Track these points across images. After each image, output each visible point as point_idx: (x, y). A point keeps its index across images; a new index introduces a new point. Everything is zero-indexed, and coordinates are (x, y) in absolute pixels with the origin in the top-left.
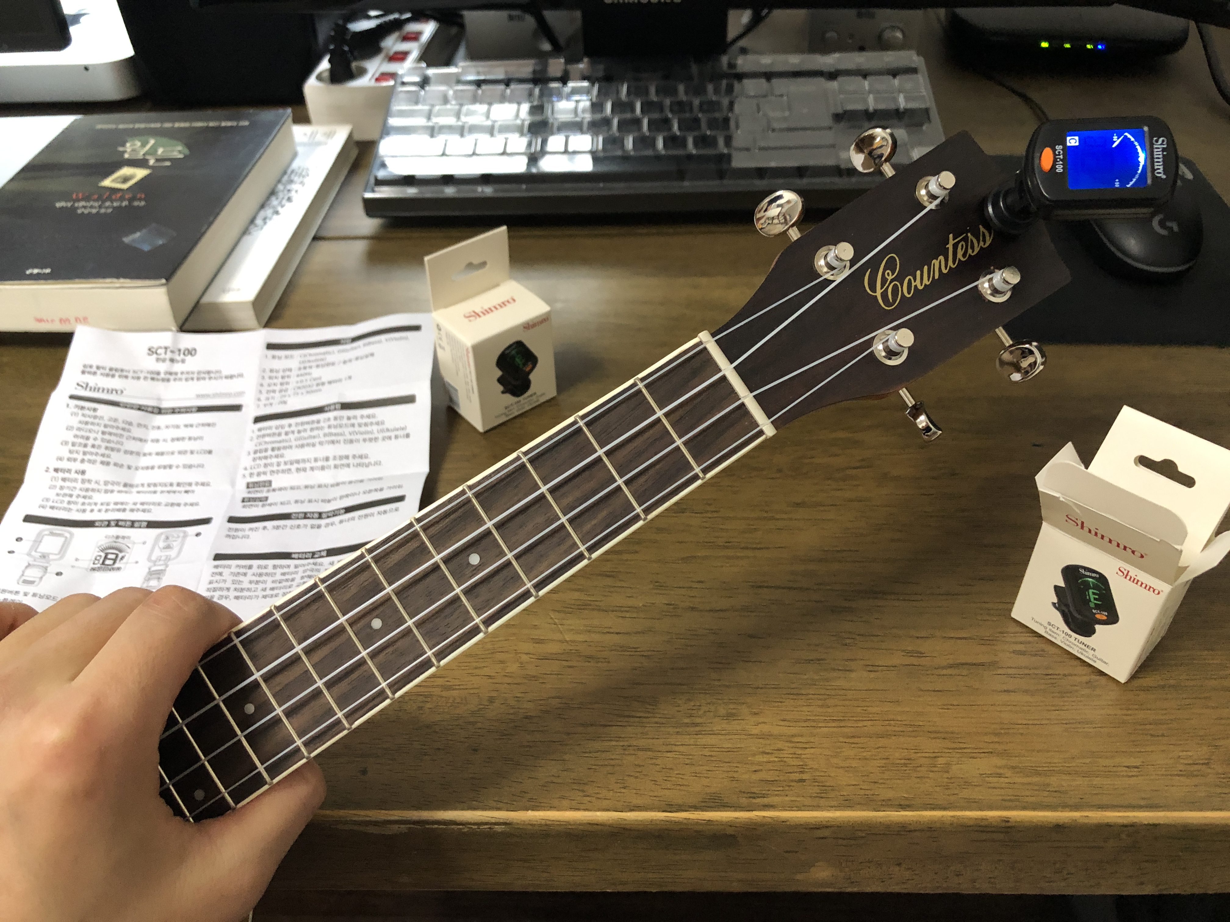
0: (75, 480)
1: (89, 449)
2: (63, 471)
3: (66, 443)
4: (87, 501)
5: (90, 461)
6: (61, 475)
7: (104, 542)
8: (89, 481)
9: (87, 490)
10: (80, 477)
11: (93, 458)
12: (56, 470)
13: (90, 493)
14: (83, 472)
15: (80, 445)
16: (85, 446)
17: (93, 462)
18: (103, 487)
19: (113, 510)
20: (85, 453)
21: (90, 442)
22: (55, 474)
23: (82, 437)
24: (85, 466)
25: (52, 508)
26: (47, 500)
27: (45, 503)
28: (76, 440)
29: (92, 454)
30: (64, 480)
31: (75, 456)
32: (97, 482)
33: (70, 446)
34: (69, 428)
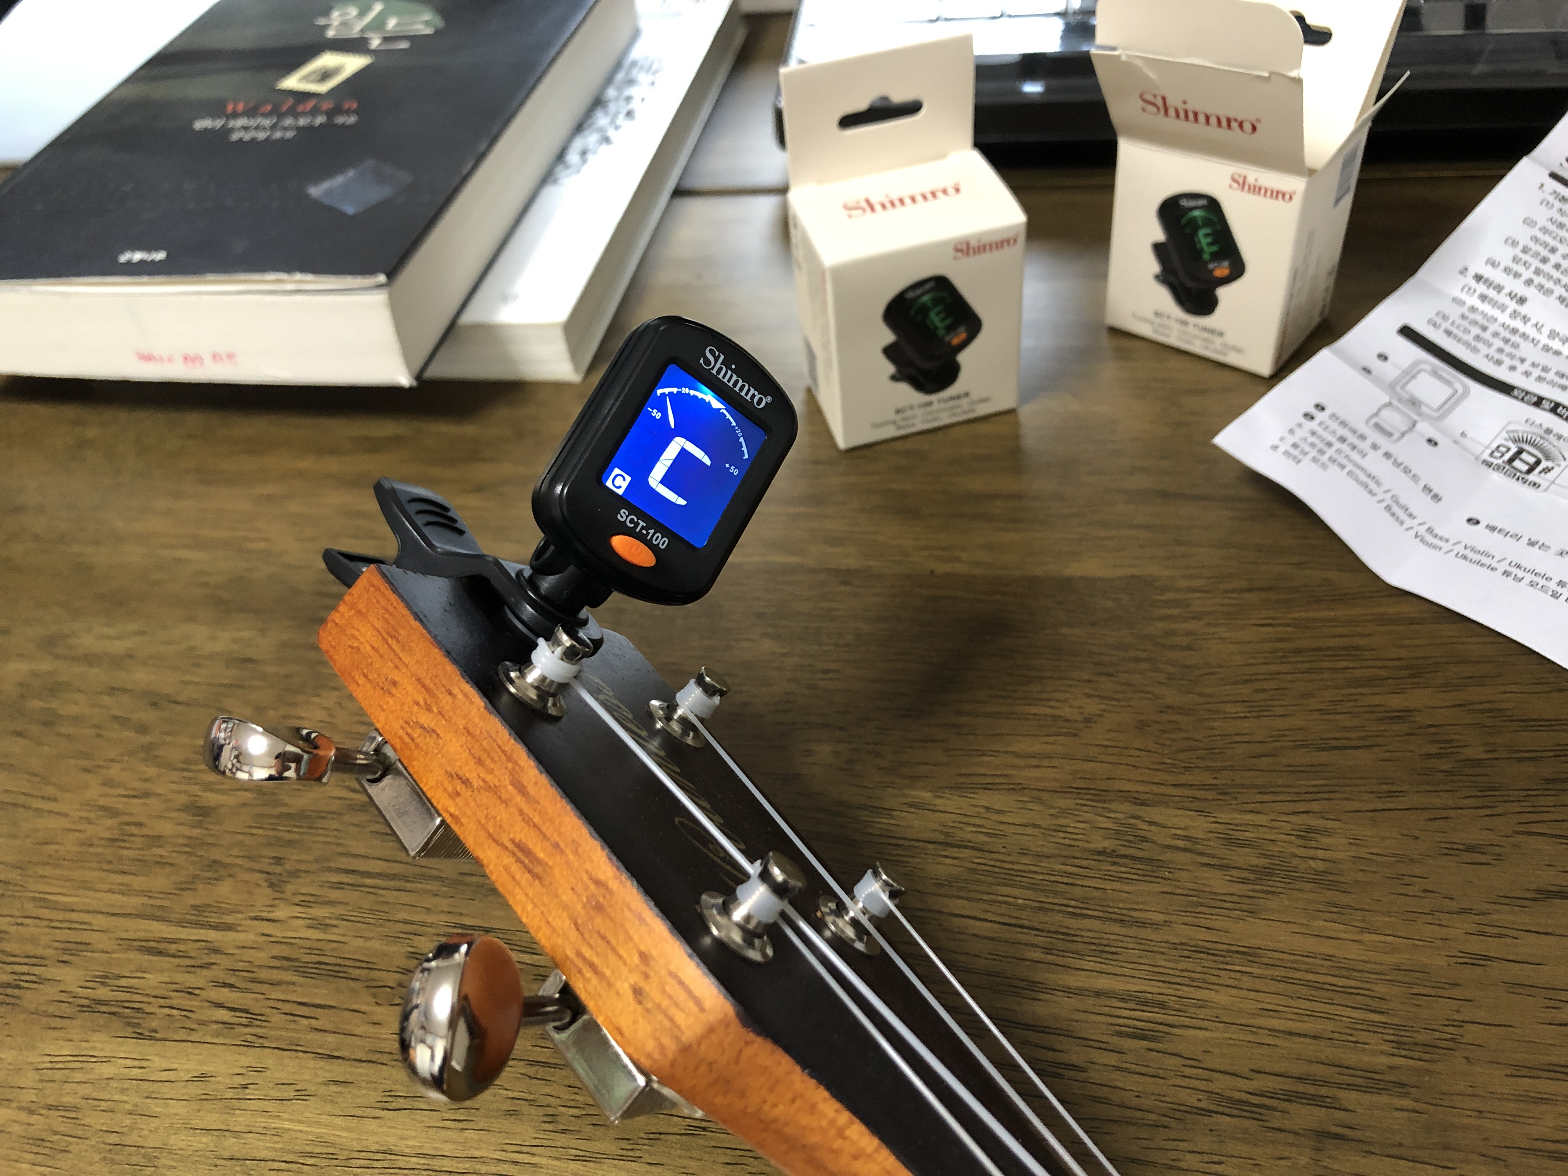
0: (1503, 308)
1: (1548, 268)
2: (1489, 283)
3: (1514, 243)
4: (1508, 349)
5: (1541, 287)
6: (1481, 288)
7: (1522, 429)
8: (1526, 320)
9: (1514, 331)
10: (1512, 305)
11: (1549, 285)
12: (1478, 278)
13: (1515, 339)
14: (1522, 301)
15: (1536, 255)
16: (1544, 260)
17: (1549, 292)
18: (1544, 339)
19: (1552, 383)
20: (1537, 272)
21: (1554, 259)
22: (1473, 283)
23: (1545, 245)
24: (1530, 293)
25: (1449, 333)
26: (1445, 318)
27: (1439, 320)
28: (1531, 245)
29: (1550, 277)
30: (1483, 298)
31: (1520, 268)
32: (1538, 327)
33: (1517, 251)
34: (1529, 222)
